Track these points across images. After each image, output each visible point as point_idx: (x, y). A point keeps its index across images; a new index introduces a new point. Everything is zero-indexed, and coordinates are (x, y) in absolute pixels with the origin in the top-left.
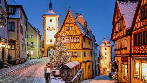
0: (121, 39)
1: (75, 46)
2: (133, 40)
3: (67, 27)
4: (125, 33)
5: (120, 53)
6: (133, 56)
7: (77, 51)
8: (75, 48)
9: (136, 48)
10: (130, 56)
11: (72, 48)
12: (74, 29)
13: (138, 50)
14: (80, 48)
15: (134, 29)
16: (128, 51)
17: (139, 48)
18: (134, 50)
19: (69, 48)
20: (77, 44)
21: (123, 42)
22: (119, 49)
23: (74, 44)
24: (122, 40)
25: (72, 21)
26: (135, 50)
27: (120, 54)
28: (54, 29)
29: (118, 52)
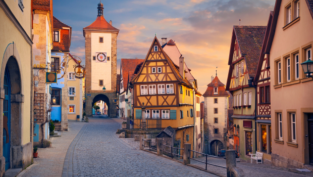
0: (243, 90)
1: (165, 100)
2: (258, 95)
3: (151, 67)
4: (247, 83)
5: (241, 113)
6: (259, 118)
7: (169, 109)
8: (165, 104)
9: (263, 108)
10: (255, 119)
11: (160, 104)
12: (164, 71)
13: (265, 110)
14: (175, 103)
15: (260, 79)
16: (252, 111)
17: (266, 108)
18: (260, 110)
19: (156, 104)
20: (169, 97)
21: (245, 96)
22: (240, 107)
23: (165, 97)
24: (244, 92)
25: (161, 58)
26: (262, 110)
27: (242, 115)
28: (108, 59)
29: (239, 112)
